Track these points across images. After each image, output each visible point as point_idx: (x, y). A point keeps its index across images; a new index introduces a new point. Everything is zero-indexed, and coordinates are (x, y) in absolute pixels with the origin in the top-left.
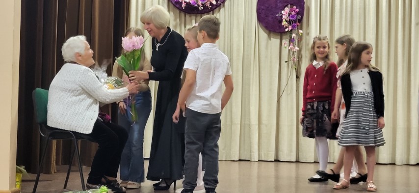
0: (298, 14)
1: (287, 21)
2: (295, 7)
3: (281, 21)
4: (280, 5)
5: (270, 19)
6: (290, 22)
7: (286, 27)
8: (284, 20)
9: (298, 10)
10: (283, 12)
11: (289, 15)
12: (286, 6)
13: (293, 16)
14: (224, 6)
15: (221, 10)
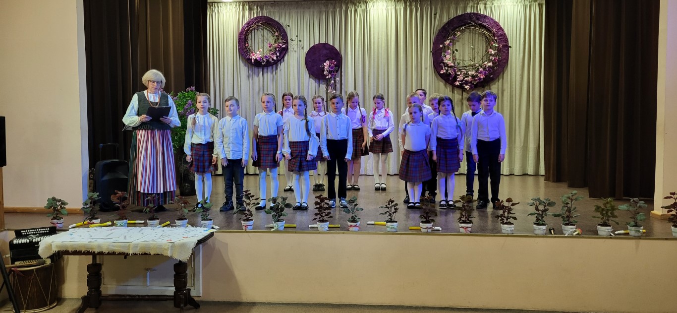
0: (336, 66)
1: (327, 71)
2: (334, 61)
3: (324, 71)
4: (322, 58)
5: (315, 68)
6: (330, 72)
7: (327, 75)
8: (326, 70)
9: (336, 63)
10: (325, 64)
11: (330, 66)
12: (328, 59)
13: (332, 68)
14: (284, 60)
15: (282, 64)
